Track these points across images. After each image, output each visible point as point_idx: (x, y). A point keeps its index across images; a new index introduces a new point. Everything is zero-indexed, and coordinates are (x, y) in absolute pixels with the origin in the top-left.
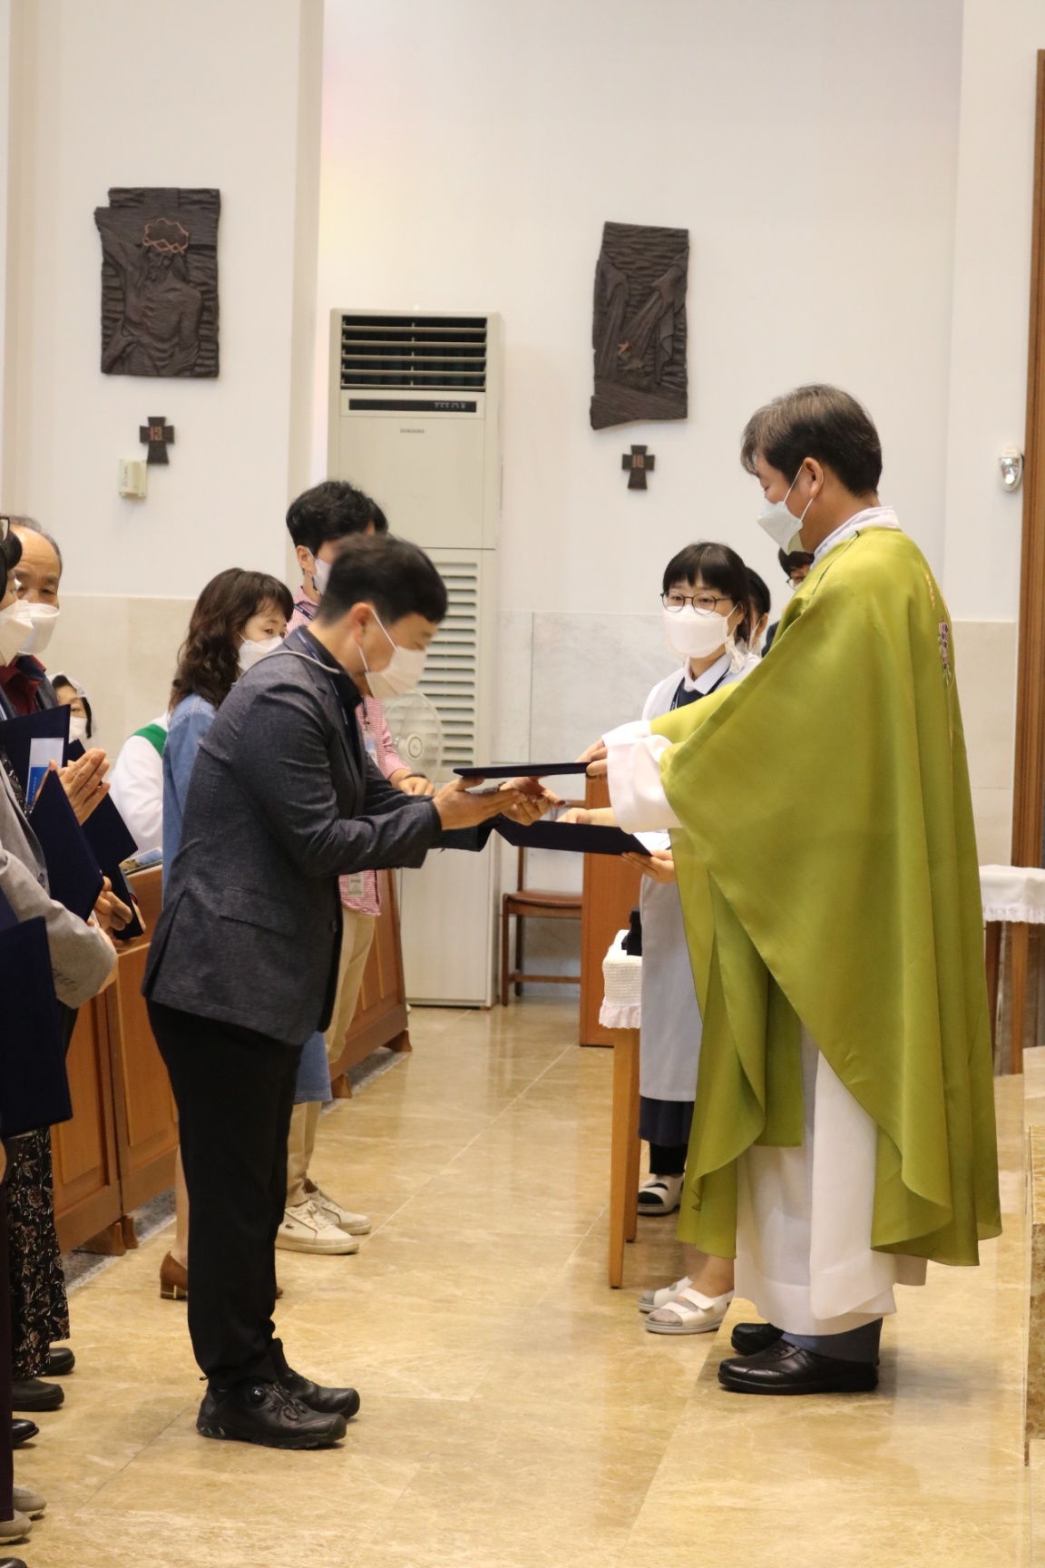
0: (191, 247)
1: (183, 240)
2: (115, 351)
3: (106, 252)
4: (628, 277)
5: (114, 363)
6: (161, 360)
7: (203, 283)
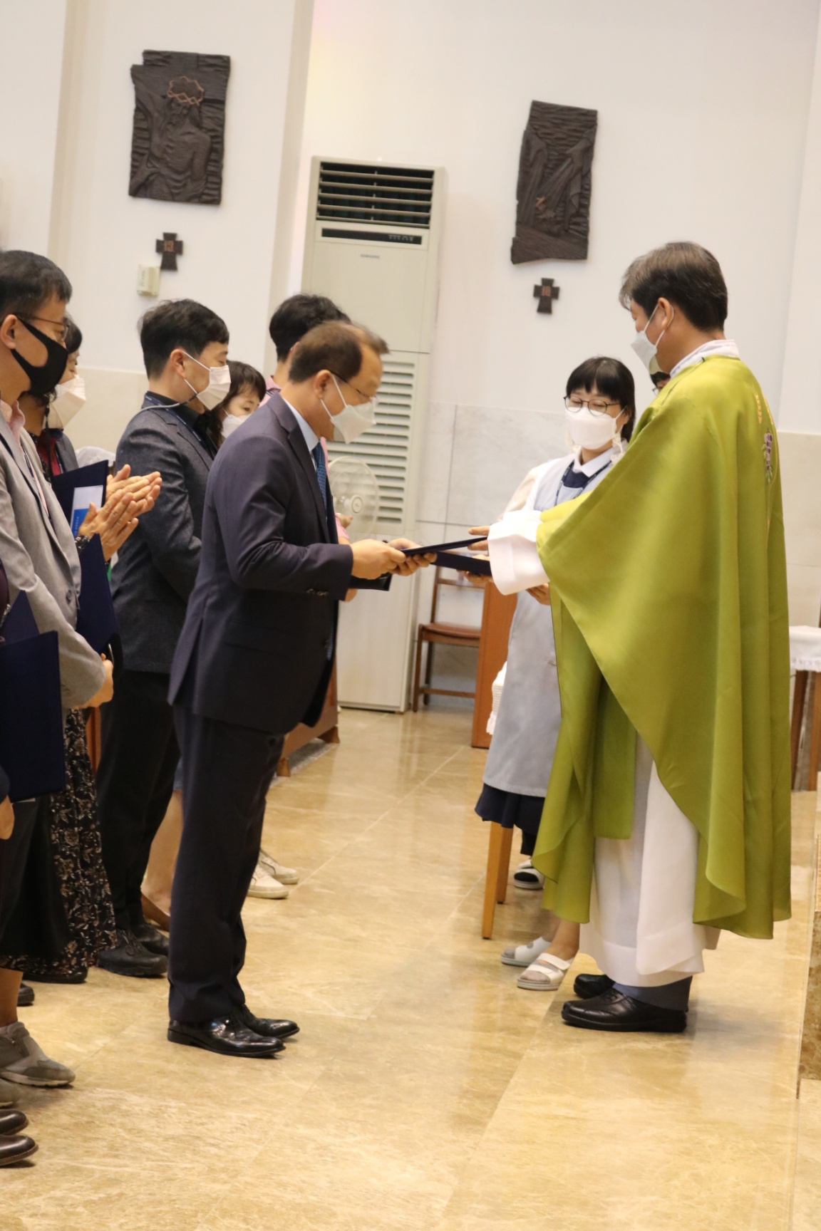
0: (205, 101)
1: (199, 94)
2: (140, 179)
3: (138, 100)
5: (139, 189)
6: (176, 188)
7: (214, 130)
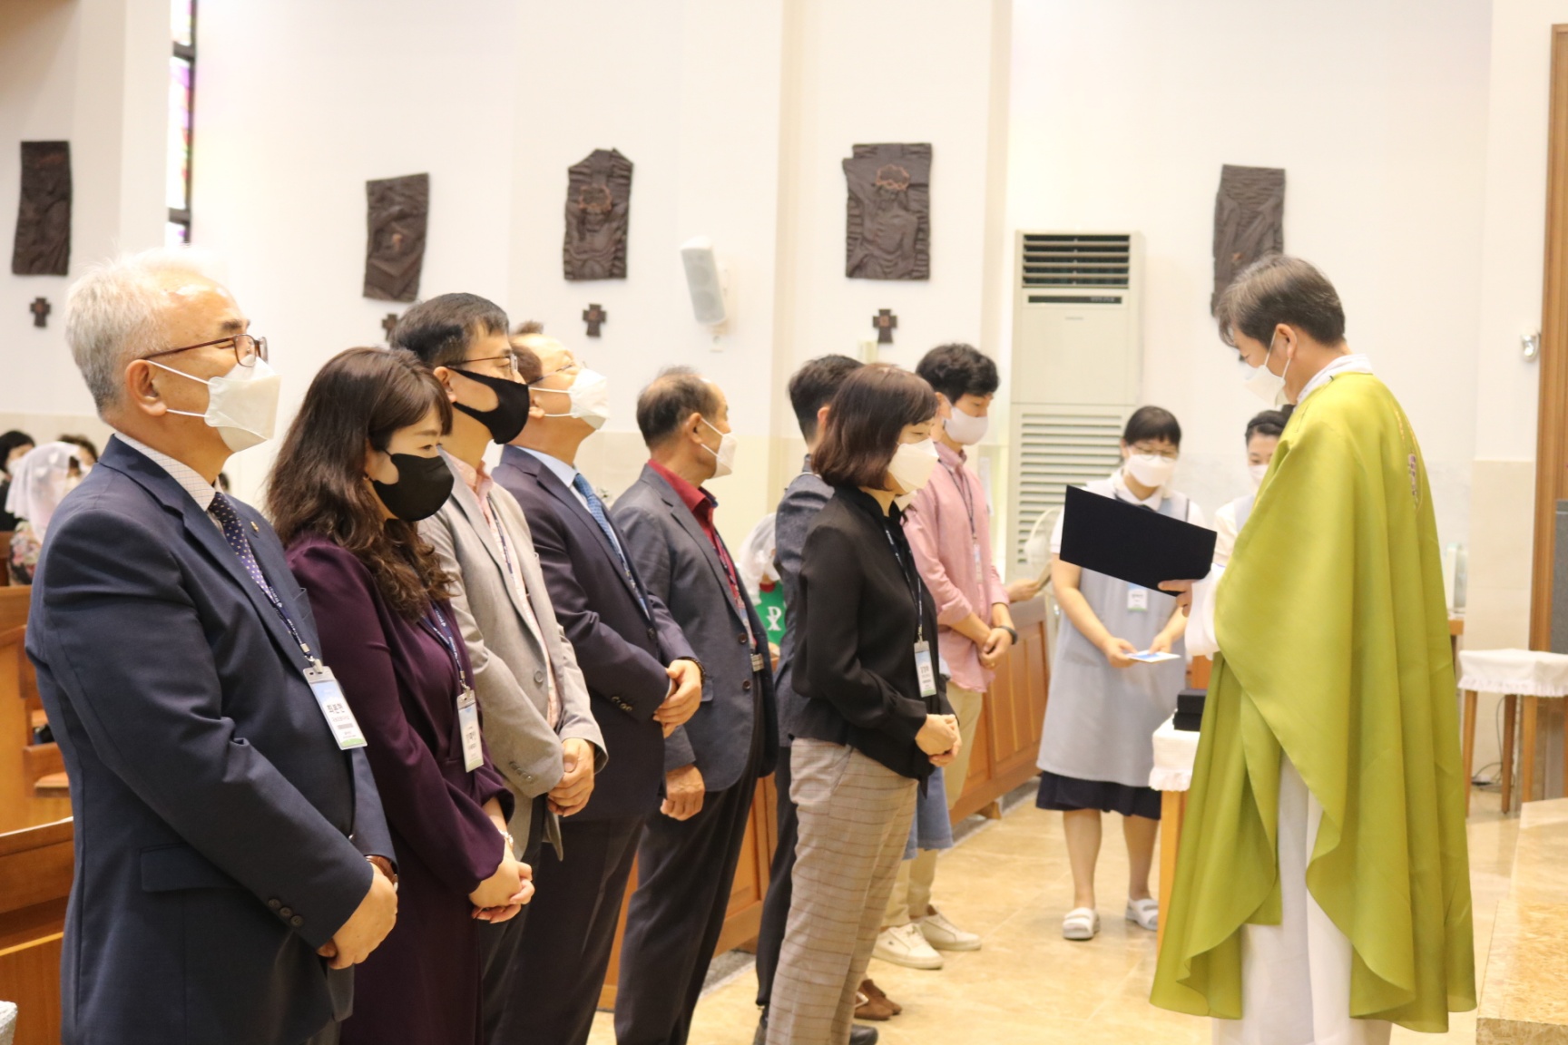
0: (912, 186)
1: (905, 180)
2: (855, 261)
3: (850, 190)
4: (1240, 204)
5: (856, 270)
6: (888, 267)
7: (919, 212)
